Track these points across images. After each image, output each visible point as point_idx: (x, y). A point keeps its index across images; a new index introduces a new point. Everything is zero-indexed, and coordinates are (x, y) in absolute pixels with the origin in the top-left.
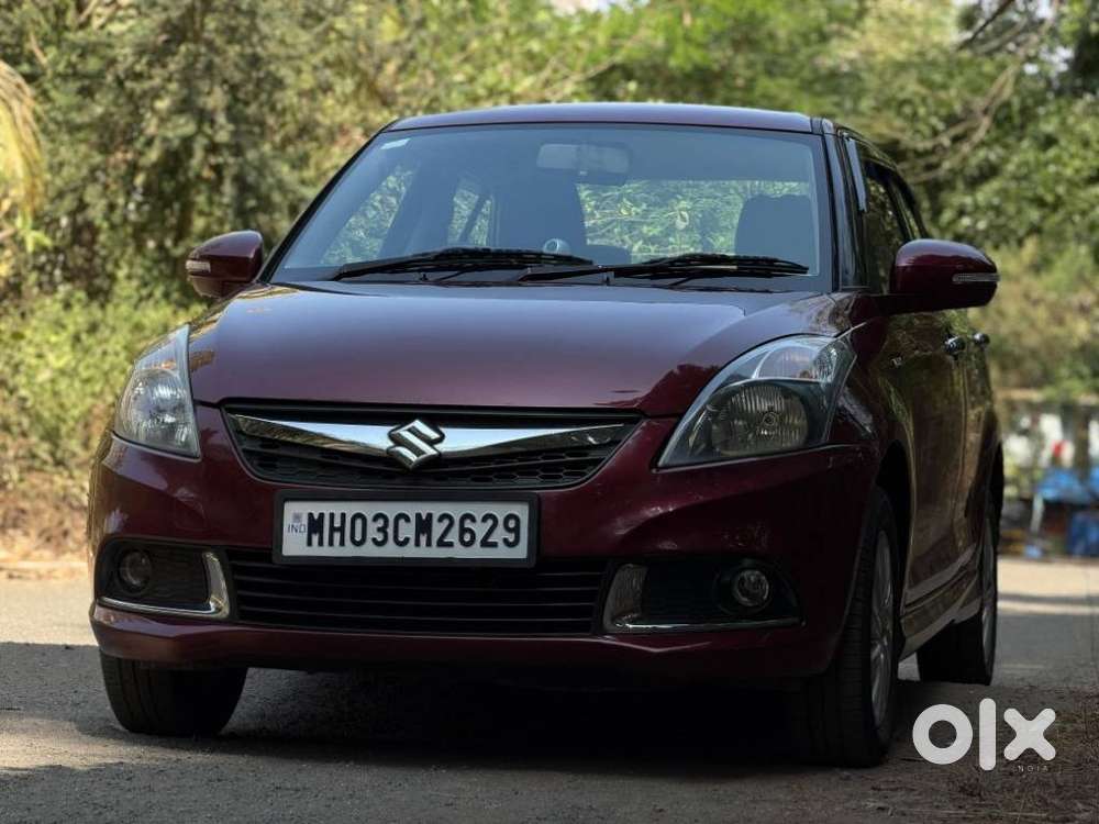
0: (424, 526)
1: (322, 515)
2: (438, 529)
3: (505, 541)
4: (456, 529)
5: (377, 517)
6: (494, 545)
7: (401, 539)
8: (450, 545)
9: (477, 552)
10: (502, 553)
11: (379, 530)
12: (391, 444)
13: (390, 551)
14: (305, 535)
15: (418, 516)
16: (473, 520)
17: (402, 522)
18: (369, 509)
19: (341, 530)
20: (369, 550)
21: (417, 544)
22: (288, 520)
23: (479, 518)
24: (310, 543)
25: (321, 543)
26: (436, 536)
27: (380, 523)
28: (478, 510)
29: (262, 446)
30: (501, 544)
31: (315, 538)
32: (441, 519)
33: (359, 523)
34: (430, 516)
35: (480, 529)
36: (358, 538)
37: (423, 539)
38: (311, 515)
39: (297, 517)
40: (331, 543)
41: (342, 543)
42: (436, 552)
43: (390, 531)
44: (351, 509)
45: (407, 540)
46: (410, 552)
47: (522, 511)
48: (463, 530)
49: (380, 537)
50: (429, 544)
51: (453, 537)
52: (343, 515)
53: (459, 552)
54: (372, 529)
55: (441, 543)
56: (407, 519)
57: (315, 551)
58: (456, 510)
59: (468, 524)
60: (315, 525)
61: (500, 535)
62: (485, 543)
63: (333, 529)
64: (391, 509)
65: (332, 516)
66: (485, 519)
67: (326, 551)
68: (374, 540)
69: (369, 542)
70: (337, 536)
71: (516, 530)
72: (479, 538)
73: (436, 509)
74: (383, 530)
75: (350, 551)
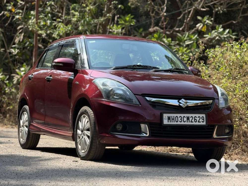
0: (188, 118)
1: (170, 116)
2: (190, 119)
3: (202, 121)
4: (193, 119)
5: (180, 117)
6: (200, 122)
7: (184, 121)
8: (193, 122)
9: (197, 123)
10: (201, 123)
11: (180, 119)
12: (179, 103)
13: (183, 123)
14: (167, 120)
15: (187, 117)
16: (196, 117)
17: (184, 118)
18: (179, 115)
19: (174, 119)
20: (179, 123)
21: (187, 122)
22: (164, 117)
23: (197, 117)
24: (168, 122)
25: (170, 122)
26: (190, 120)
27: (180, 118)
28: (197, 115)
29: (152, 103)
30: (201, 122)
31: (169, 121)
32: (191, 117)
33: (177, 118)
34: (189, 117)
35: (198, 119)
36: (177, 121)
37: (188, 121)
38: (168, 116)
39: (165, 117)
40: (172, 122)
41: (174, 122)
42: (190, 123)
43: (182, 119)
44: (175, 115)
45: (185, 121)
46: (186, 123)
47: (204, 115)
48: (195, 119)
49: (181, 121)
50: (189, 122)
51: (193, 120)
52: (174, 117)
53: (194, 123)
54: (179, 119)
55: (191, 122)
56: (185, 117)
57: (169, 123)
58: (194, 115)
59: (195, 118)
60: (169, 118)
61: (201, 120)
62: (199, 122)
63: (172, 119)
64: (182, 115)
65: (172, 116)
66: (198, 117)
67: (171, 123)
68: (180, 121)
69: (179, 122)
70: (173, 120)
71: (204, 119)
72: (198, 120)
73: (190, 115)
74: (181, 119)
75: (175, 123)
